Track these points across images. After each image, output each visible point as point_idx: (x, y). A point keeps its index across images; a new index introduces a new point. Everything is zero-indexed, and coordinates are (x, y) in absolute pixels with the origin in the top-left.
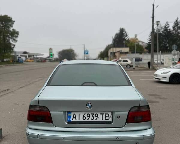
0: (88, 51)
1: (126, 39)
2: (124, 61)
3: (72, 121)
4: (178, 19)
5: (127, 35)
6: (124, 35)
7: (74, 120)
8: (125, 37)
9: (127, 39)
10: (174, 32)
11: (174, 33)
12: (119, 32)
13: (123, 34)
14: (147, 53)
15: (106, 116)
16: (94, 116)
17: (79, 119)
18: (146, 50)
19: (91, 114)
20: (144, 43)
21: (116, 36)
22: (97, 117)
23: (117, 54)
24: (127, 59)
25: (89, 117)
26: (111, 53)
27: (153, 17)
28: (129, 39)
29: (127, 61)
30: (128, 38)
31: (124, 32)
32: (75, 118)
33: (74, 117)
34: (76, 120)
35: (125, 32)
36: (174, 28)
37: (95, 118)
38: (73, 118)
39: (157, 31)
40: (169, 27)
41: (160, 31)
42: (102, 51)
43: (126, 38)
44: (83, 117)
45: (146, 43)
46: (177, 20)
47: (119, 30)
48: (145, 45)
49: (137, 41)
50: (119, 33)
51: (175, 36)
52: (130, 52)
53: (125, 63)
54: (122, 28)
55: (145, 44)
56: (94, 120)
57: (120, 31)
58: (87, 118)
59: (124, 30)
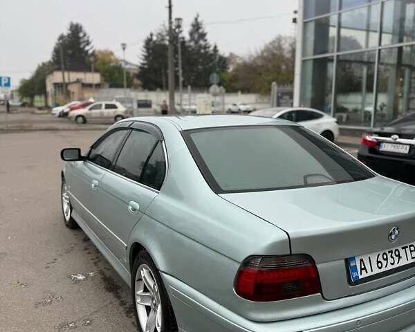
0: (9, 79)
1: (87, 51)
2: (108, 107)
3: (360, 277)
4: (198, 16)
5: (88, 43)
6: (82, 40)
7: (364, 275)
8: (85, 46)
9: (90, 52)
10: (192, 44)
11: (193, 47)
12: (70, 32)
13: (80, 38)
14: (140, 88)
15: (411, 251)
16: (393, 255)
17: (372, 271)
18: (137, 81)
19: (389, 252)
20: (130, 64)
21: (61, 41)
22: (398, 256)
23: (74, 89)
24: (114, 102)
25: (386, 259)
26: (56, 85)
27: (170, 7)
28: (94, 52)
29: (114, 107)
30: (92, 48)
31: (81, 35)
32: (365, 268)
33: (363, 267)
34: (367, 272)
35: (85, 35)
36: (191, 34)
37: (396, 259)
38: (361, 269)
39: (158, 38)
40: (181, 32)
41: (163, 40)
42: (24, 80)
43: (87, 48)
44: (378, 262)
45: (137, 66)
46: (196, 19)
47: (69, 27)
48: (134, 69)
49: (112, 57)
50: (69, 35)
51: (193, 54)
52: (107, 85)
53: (111, 111)
54: (75, 23)
55: (132, 67)
56: (396, 265)
57: (71, 30)
58: (384, 263)
59: (81, 28)
